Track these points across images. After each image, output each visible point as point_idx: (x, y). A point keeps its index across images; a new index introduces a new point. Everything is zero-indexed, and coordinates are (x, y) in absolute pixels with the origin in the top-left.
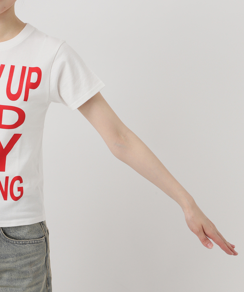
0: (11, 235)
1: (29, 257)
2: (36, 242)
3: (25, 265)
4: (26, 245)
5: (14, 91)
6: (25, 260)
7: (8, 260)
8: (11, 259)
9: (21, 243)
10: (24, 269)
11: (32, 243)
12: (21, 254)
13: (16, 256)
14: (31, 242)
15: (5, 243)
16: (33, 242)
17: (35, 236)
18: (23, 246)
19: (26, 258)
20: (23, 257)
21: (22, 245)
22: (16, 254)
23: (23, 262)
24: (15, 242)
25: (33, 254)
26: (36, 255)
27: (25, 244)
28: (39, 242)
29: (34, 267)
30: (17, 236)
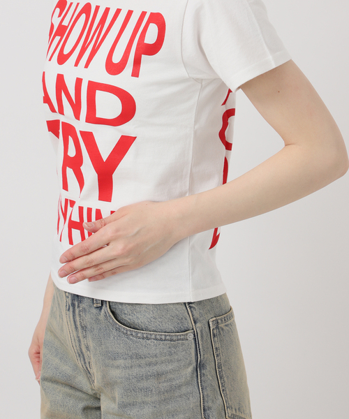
0: (127, 318)
1: (156, 364)
2: (168, 338)
3: (147, 377)
4: (149, 342)
6: (147, 368)
8: (121, 362)
9: (139, 335)
10: (145, 384)
11: (161, 340)
12: (139, 357)
13: (131, 358)
14: (158, 337)
15: (115, 333)
16: (163, 337)
17: (170, 327)
18: (143, 342)
19: (150, 364)
20: (143, 362)
21: (141, 340)
22: (130, 353)
23: (143, 371)
24: (129, 333)
25: (163, 358)
26: (170, 361)
27: (148, 339)
28: (174, 338)
29: (165, 384)
30: (136, 321)
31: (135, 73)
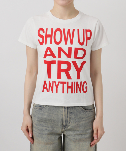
5: (81, 41)
7: (83, 119)
12: (88, 117)
15: (82, 112)
21: (88, 112)
31: (86, 45)
